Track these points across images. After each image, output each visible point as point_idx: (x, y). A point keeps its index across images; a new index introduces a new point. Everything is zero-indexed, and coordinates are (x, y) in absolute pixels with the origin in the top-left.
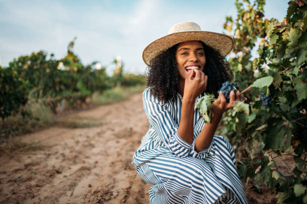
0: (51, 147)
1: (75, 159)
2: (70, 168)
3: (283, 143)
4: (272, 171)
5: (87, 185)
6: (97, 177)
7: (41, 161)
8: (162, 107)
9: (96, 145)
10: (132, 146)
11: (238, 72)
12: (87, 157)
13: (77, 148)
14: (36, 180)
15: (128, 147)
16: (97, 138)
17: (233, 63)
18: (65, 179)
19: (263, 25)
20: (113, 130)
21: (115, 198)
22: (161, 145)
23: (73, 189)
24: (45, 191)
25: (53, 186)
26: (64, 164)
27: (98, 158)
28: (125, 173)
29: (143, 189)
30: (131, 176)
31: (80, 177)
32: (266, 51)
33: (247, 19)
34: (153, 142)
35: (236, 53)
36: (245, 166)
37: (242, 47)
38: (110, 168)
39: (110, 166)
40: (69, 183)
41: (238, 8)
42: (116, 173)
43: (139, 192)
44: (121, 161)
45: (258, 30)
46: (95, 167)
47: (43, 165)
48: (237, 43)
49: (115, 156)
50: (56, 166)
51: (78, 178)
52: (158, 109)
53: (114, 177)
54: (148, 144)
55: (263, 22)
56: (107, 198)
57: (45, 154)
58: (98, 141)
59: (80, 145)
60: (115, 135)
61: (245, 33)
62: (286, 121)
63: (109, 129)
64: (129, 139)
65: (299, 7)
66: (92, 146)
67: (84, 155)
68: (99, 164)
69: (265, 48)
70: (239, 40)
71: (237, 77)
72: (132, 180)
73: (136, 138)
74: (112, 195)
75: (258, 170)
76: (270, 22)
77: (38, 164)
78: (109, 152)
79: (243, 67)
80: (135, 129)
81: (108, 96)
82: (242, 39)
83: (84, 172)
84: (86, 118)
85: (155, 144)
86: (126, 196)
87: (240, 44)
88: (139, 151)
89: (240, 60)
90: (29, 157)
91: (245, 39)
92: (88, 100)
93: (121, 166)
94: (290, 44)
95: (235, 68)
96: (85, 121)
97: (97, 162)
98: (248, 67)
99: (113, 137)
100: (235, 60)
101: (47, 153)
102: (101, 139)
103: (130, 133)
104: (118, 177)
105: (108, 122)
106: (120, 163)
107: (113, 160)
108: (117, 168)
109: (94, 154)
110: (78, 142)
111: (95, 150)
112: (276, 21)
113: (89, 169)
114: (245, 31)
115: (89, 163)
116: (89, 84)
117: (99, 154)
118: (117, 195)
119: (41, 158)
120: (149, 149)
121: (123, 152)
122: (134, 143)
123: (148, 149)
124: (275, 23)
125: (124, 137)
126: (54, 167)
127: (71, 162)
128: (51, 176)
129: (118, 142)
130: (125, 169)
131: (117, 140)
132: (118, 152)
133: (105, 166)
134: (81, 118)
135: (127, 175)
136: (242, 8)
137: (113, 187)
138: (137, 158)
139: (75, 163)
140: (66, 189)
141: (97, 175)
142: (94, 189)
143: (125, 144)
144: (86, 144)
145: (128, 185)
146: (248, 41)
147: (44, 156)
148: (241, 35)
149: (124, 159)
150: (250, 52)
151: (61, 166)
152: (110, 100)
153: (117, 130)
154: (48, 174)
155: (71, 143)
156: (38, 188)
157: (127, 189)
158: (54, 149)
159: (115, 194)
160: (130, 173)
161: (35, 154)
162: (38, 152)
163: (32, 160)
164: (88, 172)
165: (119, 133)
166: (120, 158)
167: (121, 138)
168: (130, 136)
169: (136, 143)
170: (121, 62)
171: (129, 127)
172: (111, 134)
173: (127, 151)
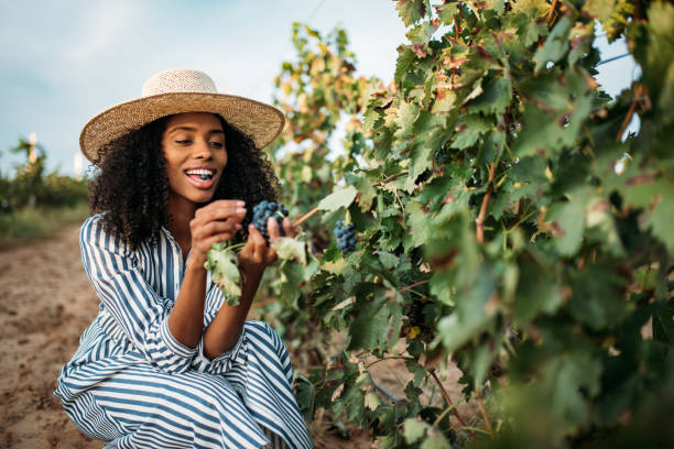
3: (385, 335)
4: (364, 393)
8: (124, 259)
10: (60, 349)
11: (303, 183)
15: (48, 353)
17: (294, 163)
19: (355, 87)
20: (13, 313)
22: (125, 349)
28: (39, 418)
30: (55, 424)
32: (357, 142)
33: (321, 73)
34: (108, 341)
35: (299, 143)
36: (312, 386)
37: (312, 131)
41: (300, 48)
42: (15, 419)
44: (30, 389)
45: (345, 98)
48: (301, 122)
49: (16, 376)
52: (116, 267)
53: (9, 429)
54: (96, 348)
55: (353, 82)
60: (15, 324)
61: (319, 102)
62: (389, 289)
64: (53, 335)
65: (416, 59)
69: (356, 137)
70: (306, 116)
71: (300, 195)
72: (57, 434)
73: (70, 330)
75: (337, 393)
76: (368, 82)
79: (313, 173)
80: (69, 309)
81: (2, 230)
82: (311, 113)
85: (112, 345)
87: (307, 125)
88: (74, 365)
89: (307, 158)
91: (317, 114)
93: (29, 400)
94: (398, 133)
95: (297, 174)
98: (323, 173)
99: (10, 329)
100: (297, 157)
103: (58, 317)
104: (22, 428)
106: (29, 393)
107: (12, 387)
108: (18, 407)
112: (379, 83)
114: (318, 98)
120: (98, 358)
121: (37, 366)
122: (65, 342)
123: (94, 358)
124: (378, 85)
125: (42, 328)
129: (22, 343)
130: (41, 408)
131: (22, 337)
132: (22, 366)
135: (43, 423)
136: (306, 48)
138: (67, 380)
143: (43, 347)
146: (322, 119)
148: (309, 106)
149: (36, 384)
150: (326, 142)
152: (8, 239)
153: (23, 311)
160: (53, 417)
165: (27, 319)
166: (30, 380)
167: (33, 331)
168: (57, 325)
169: (70, 341)
170: (39, 147)
171: (54, 303)
172: (6, 324)
173: (48, 363)
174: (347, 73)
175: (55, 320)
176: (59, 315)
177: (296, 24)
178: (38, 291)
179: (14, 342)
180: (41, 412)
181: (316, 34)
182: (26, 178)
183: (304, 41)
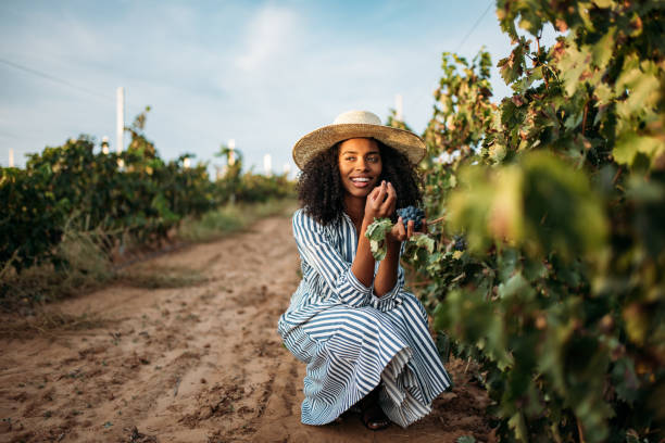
0: (119, 322)
1: (169, 341)
2: (163, 356)
5: (198, 381)
6: (212, 369)
7: (109, 346)
9: (202, 319)
10: (268, 318)
11: (450, 188)
12: (190, 338)
13: (169, 323)
14: (111, 374)
15: (261, 319)
16: (201, 307)
18: (158, 372)
20: (230, 292)
21: (248, 396)
23: (177, 387)
24: (129, 389)
25: (142, 382)
26: (151, 349)
27: (209, 339)
28: (260, 362)
29: (292, 384)
30: (272, 367)
31: (183, 368)
35: (450, 153)
37: (459, 144)
38: (235, 355)
39: (234, 352)
40: (168, 376)
42: (245, 361)
43: (287, 387)
44: (252, 343)
45: (481, 121)
46: (207, 353)
47: (112, 351)
48: (450, 138)
49: (241, 336)
50: (137, 351)
51: (182, 371)
53: (243, 367)
55: (489, 107)
56: (236, 396)
57: (111, 334)
58: (205, 310)
59: (172, 317)
60: (234, 299)
62: (486, 268)
63: (222, 289)
64: (262, 308)
66: (196, 320)
67: (184, 335)
68: (212, 349)
70: (454, 133)
72: (274, 371)
73: (274, 304)
74: (243, 392)
77: (103, 350)
78: (228, 329)
80: (271, 289)
81: (212, 224)
82: (458, 131)
83: (190, 361)
84: (173, 269)
86: (266, 393)
87: (455, 140)
90: (84, 340)
91: (463, 130)
92: (172, 233)
93: (252, 350)
95: (445, 181)
96: (173, 275)
97: (208, 346)
99: (231, 303)
100: (447, 166)
101: (114, 332)
102: (209, 307)
103: (263, 296)
104: (250, 367)
105: (217, 275)
106: (250, 345)
107: (239, 343)
108: (246, 354)
109: (200, 333)
110: (167, 313)
111: (201, 327)
113: (197, 356)
114: (462, 118)
115: (194, 347)
116: (177, 199)
117: (208, 333)
118: (251, 393)
119: (105, 341)
121: (254, 328)
122: (271, 312)
125: (252, 303)
126: (135, 354)
127: (162, 346)
128: (134, 367)
129: (241, 313)
130: (261, 355)
131: (240, 309)
132: (244, 329)
133: (223, 352)
134: (163, 270)
135: (263, 365)
137: (243, 382)
139: (171, 348)
140: (165, 387)
141: (211, 365)
142: (210, 386)
143: (256, 316)
144: (183, 315)
145: (267, 378)
146: (467, 135)
147: (110, 338)
148: (455, 125)
149: (256, 340)
151: (146, 353)
152: (216, 232)
153: (237, 290)
154: (129, 365)
155: (154, 315)
156: (117, 386)
157: (266, 383)
158: (125, 326)
159: (247, 391)
160: (270, 362)
161: (93, 335)
162: (97, 331)
163: (91, 344)
164: (197, 361)
165: (241, 296)
166: (250, 338)
167: (247, 305)
168: (263, 301)
169: (275, 312)
170: (237, 151)
171: (260, 284)
172: (227, 299)
173: (261, 327)
174: (484, 100)
175: (261, 298)
176: (263, 294)
177: (444, 54)
178: (246, 275)
179: (235, 312)
180: (261, 359)
181: (462, 60)
182: (227, 179)
183: (453, 68)
